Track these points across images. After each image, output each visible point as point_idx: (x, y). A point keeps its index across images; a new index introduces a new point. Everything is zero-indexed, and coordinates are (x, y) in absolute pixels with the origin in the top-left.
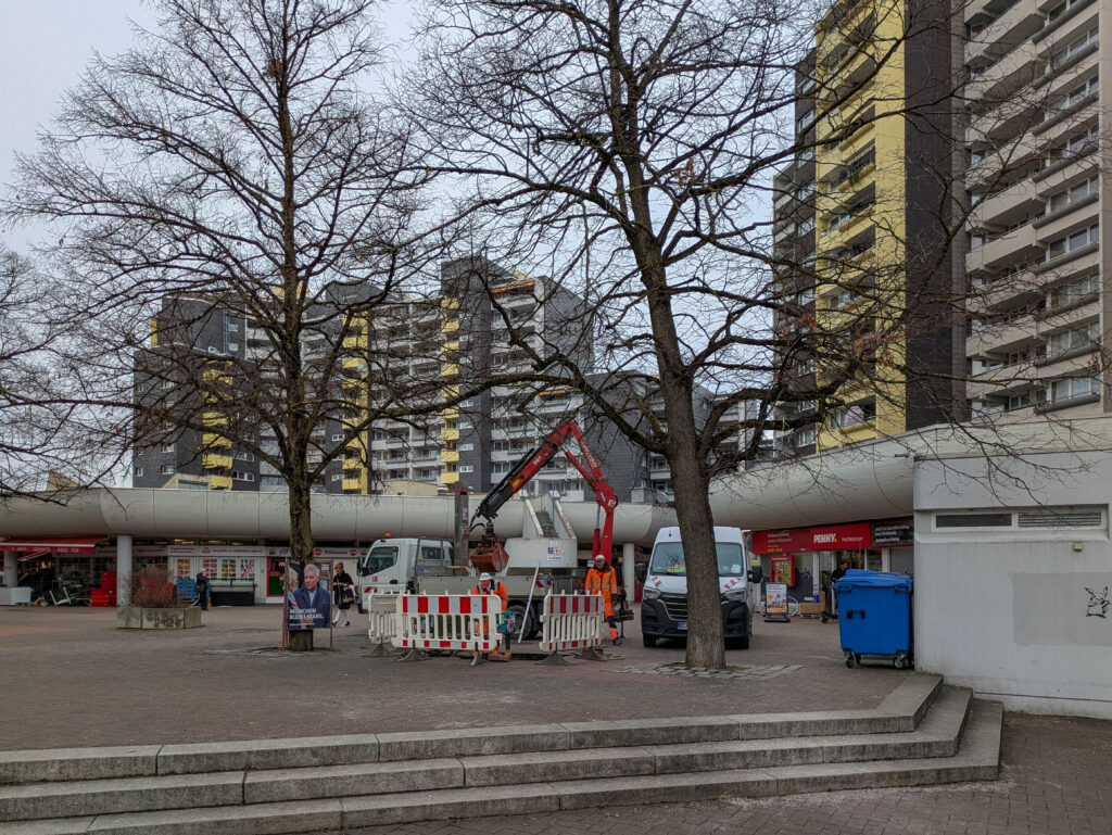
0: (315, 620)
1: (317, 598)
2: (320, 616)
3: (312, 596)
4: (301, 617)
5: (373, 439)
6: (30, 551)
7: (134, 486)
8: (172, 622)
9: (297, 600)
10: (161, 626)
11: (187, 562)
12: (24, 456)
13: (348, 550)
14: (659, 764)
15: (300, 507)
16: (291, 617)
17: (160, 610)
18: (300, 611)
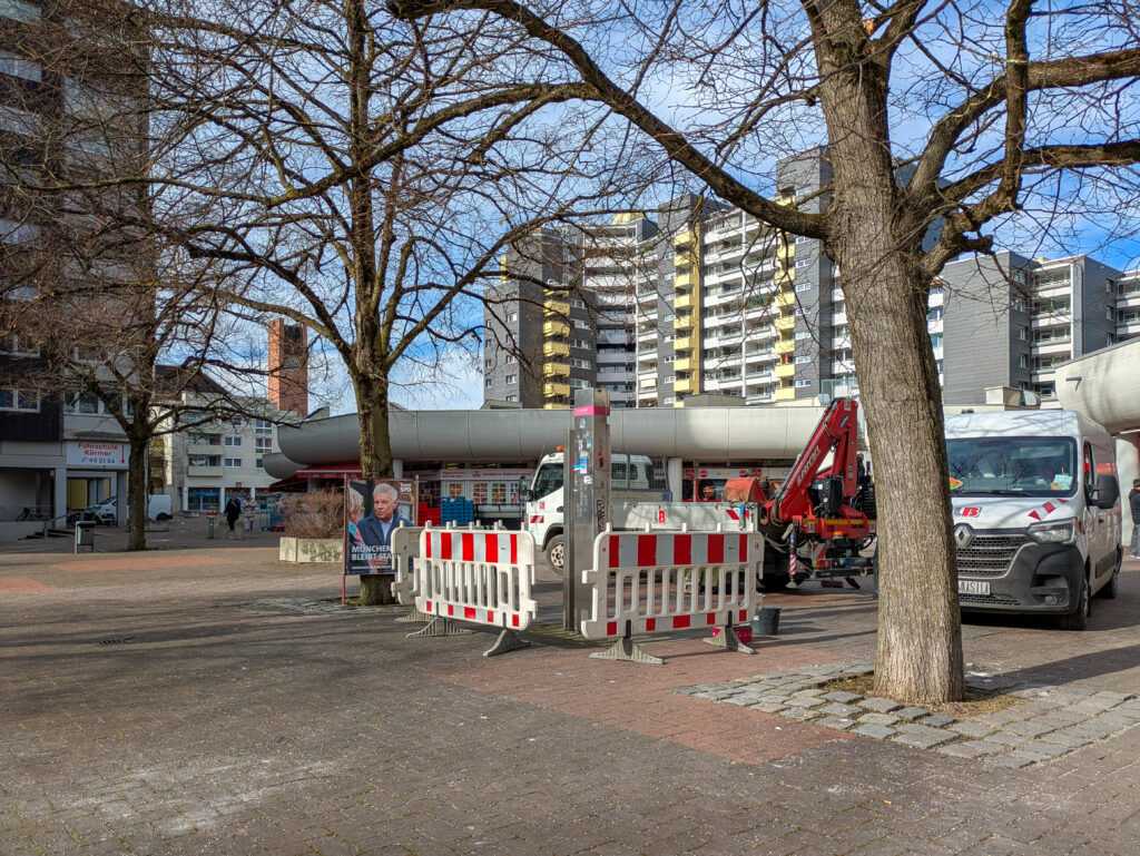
4: (369, 557)
8: (330, 554)
11: (459, 486)
16: (354, 557)
17: (318, 541)
18: (368, 549)
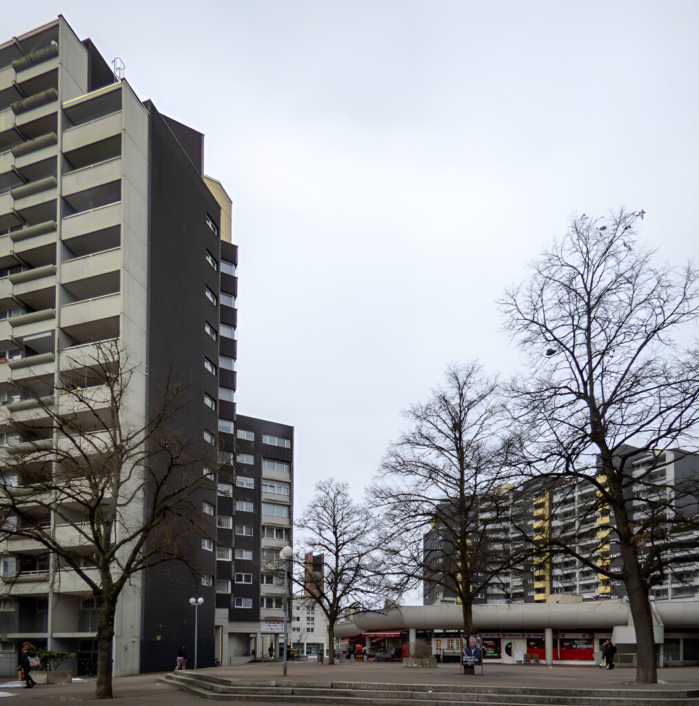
0: (475, 662)
1: (475, 652)
2: (477, 660)
3: (473, 651)
5: (553, 569)
6: (376, 637)
7: (424, 604)
9: (466, 652)
10: (420, 666)
12: (371, 594)
13: (520, 634)
14: (552, 700)
15: (467, 612)
16: (464, 660)
17: (419, 660)
18: (468, 657)
